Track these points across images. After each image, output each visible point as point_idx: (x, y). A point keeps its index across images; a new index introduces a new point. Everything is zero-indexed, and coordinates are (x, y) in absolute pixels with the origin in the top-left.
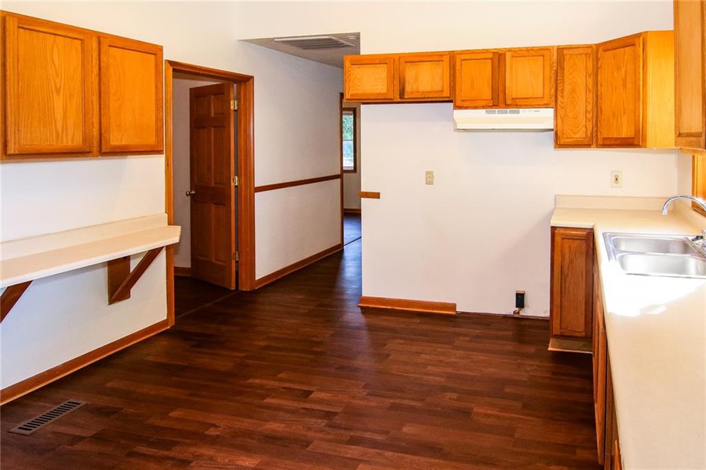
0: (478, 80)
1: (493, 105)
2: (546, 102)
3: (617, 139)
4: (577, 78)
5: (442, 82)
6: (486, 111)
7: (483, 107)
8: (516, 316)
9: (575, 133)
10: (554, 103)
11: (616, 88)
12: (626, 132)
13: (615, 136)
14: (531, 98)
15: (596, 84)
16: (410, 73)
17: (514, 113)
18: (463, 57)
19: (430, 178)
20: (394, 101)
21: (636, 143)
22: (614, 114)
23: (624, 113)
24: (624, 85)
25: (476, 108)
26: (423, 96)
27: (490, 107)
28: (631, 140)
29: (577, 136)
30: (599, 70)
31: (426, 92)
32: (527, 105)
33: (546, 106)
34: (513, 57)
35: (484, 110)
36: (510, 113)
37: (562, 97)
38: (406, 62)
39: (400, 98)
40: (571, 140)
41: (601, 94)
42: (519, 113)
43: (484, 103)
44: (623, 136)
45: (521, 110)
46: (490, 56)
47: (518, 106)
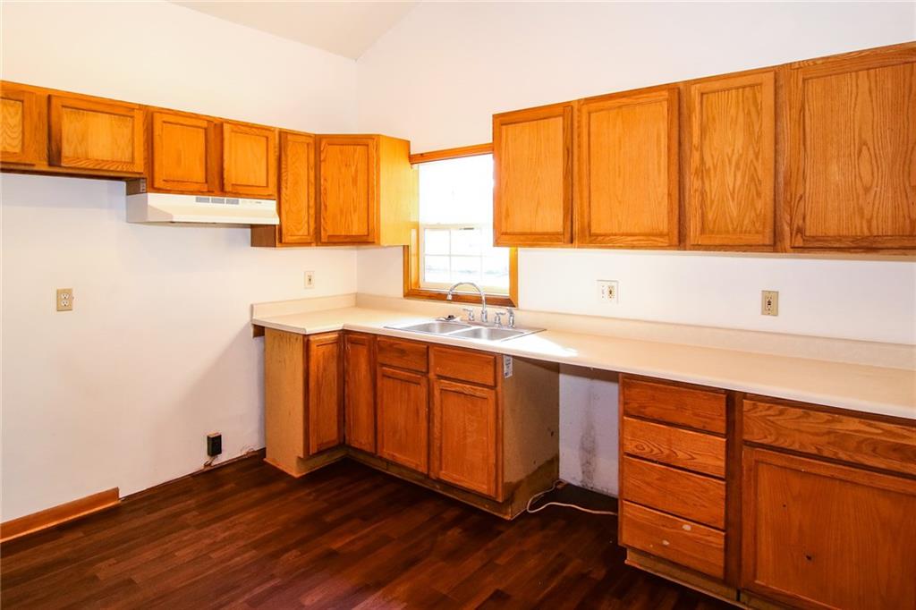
0: (185, 154)
1: (209, 191)
2: (270, 193)
3: (347, 237)
4: (299, 168)
5: (130, 149)
6: (197, 198)
7: (192, 193)
8: (208, 468)
9: (298, 230)
10: (276, 195)
11: (344, 185)
12: (357, 229)
13: (343, 234)
14: (253, 186)
15: (317, 178)
16: (70, 127)
17: (232, 203)
18: (166, 118)
19: (64, 301)
20: (36, 168)
21: (370, 240)
22: (341, 211)
23: (355, 211)
24: (355, 182)
25: (182, 192)
26: (97, 167)
27: (201, 193)
28: (365, 238)
29: (301, 233)
30: (323, 164)
31: (103, 161)
32: (247, 195)
33: (269, 197)
34: (233, 131)
35: (194, 197)
36: (212, 202)
37: (286, 188)
38: (63, 106)
39: (50, 165)
40: (295, 238)
41: (325, 189)
42: (237, 203)
43: (196, 187)
44: (354, 234)
45: (240, 200)
46: (205, 124)
47: (237, 195)
